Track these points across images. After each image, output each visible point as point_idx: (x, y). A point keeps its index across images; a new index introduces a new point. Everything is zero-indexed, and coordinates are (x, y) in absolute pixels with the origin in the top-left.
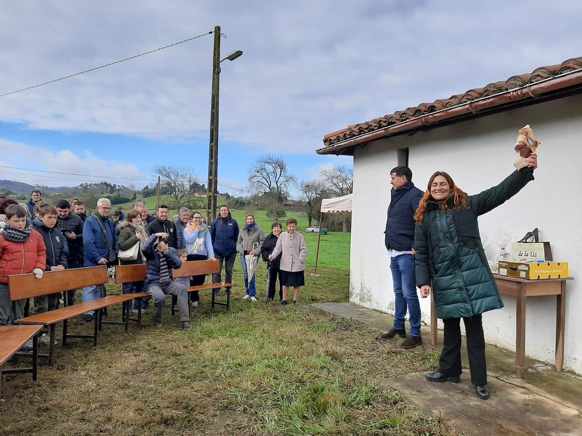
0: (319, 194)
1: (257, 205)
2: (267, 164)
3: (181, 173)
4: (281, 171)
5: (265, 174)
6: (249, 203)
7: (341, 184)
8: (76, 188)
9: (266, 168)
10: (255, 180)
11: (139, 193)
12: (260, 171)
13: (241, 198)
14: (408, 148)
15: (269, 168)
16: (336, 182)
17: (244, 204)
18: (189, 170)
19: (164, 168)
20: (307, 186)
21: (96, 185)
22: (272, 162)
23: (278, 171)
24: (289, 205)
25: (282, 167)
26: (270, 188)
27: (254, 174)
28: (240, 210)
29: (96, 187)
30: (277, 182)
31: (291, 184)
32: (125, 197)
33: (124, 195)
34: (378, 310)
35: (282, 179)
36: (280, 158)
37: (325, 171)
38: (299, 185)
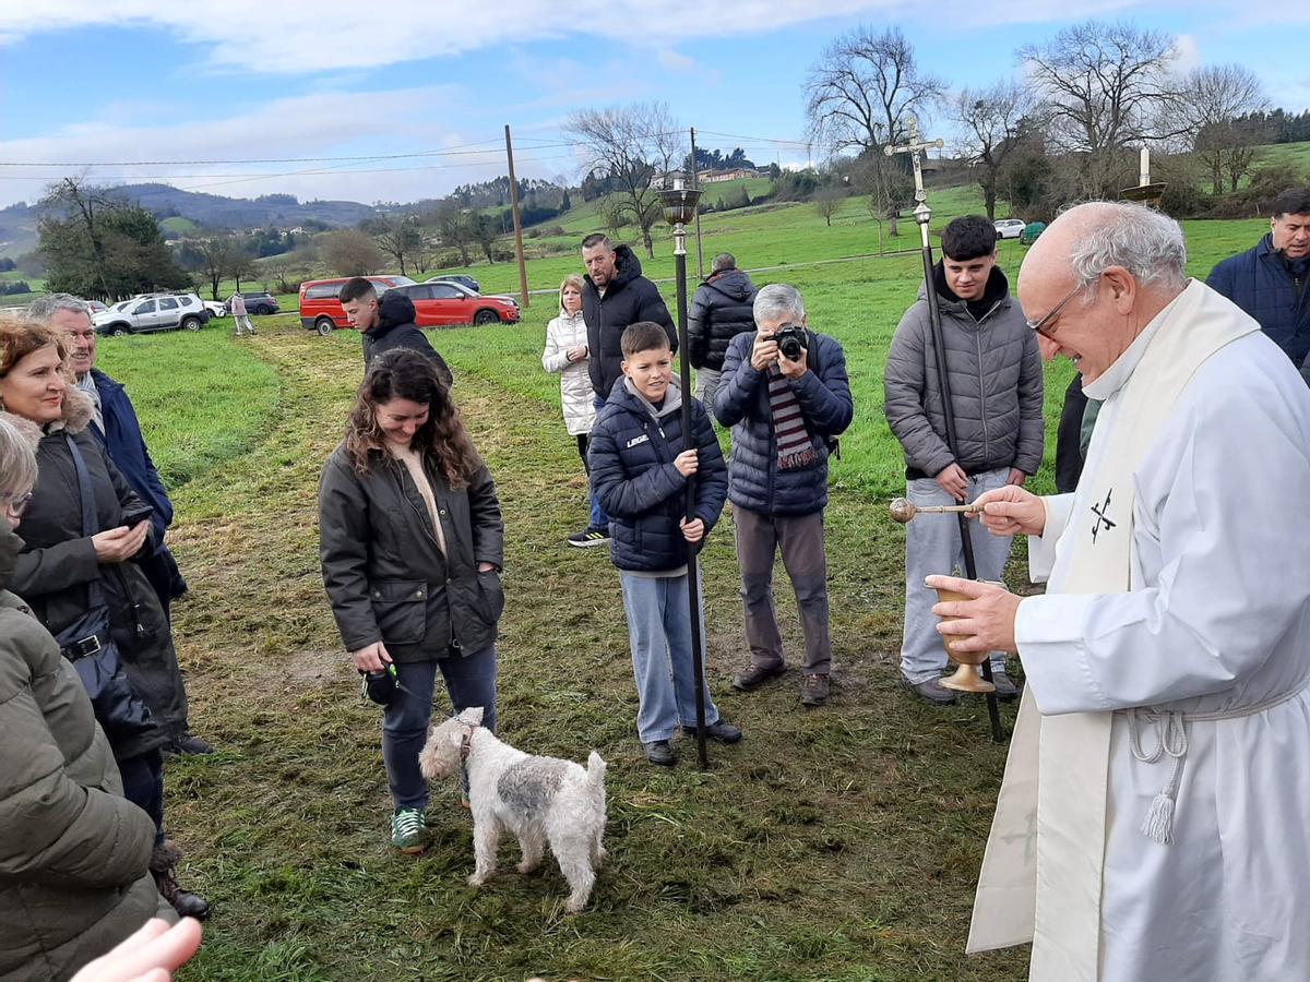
0: (1013, 130)
1: (848, 184)
2: (858, 60)
3: (638, 122)
4: (899, 71)
5: (851, 86)
6: (828, 179)
7: (1082, 83)
9: (856, 71)
10: (825, 109)
12: (837, 82)
13: (809, 171)
15: (864, 67)
16: (1066, 78)
17: (815, 184)
18: (656, 110)
19: (597, 119)
20: (979, 105)
22: (871, 48)
23: (891, 71)
24: (933, 170)
25: (899, 56)
26: (868, 127)
27: (820, 93)
28: (806, 201)
30: (888, 107)
31: (930, 105)
35: (902, 95)
36: (892, 31)
37: (1033, 48)
38: (954, 105)
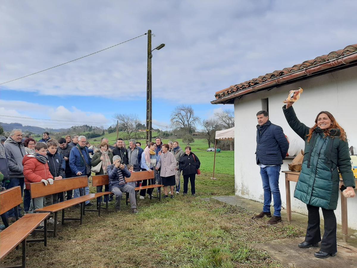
0: (214, 128)
1: (176, 136)
2: (182, 111)
3: (131, 118)
4: (190, 114)
5: (180, 117)
6: (172, 134)
7: (228, 121)
8: (69, 129)
9: (181, 113)
10: (175, 120)
11: (106, 131)
12: (178, 115)
13: (167, 131)
14: (268, 98)
15: (183, 113)
16: (224, 120)
17: (169, 135)
18: (135, 116)
19: (121, 116)
20: (207, 123)
21: (81, 127)
22: (185, 109)
23: (189, 114)
24: (196, 135)
25: (191, 112)
26: (184, 125)
27: (174, 117)
28: (166, 139)
29: (81, 128)
30: (188, 121)
31: (197, 122)
32: (98, 133)
33: (97, 132)
34: (253, 199)
35: (191, 119)
36: (189, 106)
37: (218, 113)
38: (202, 122)
